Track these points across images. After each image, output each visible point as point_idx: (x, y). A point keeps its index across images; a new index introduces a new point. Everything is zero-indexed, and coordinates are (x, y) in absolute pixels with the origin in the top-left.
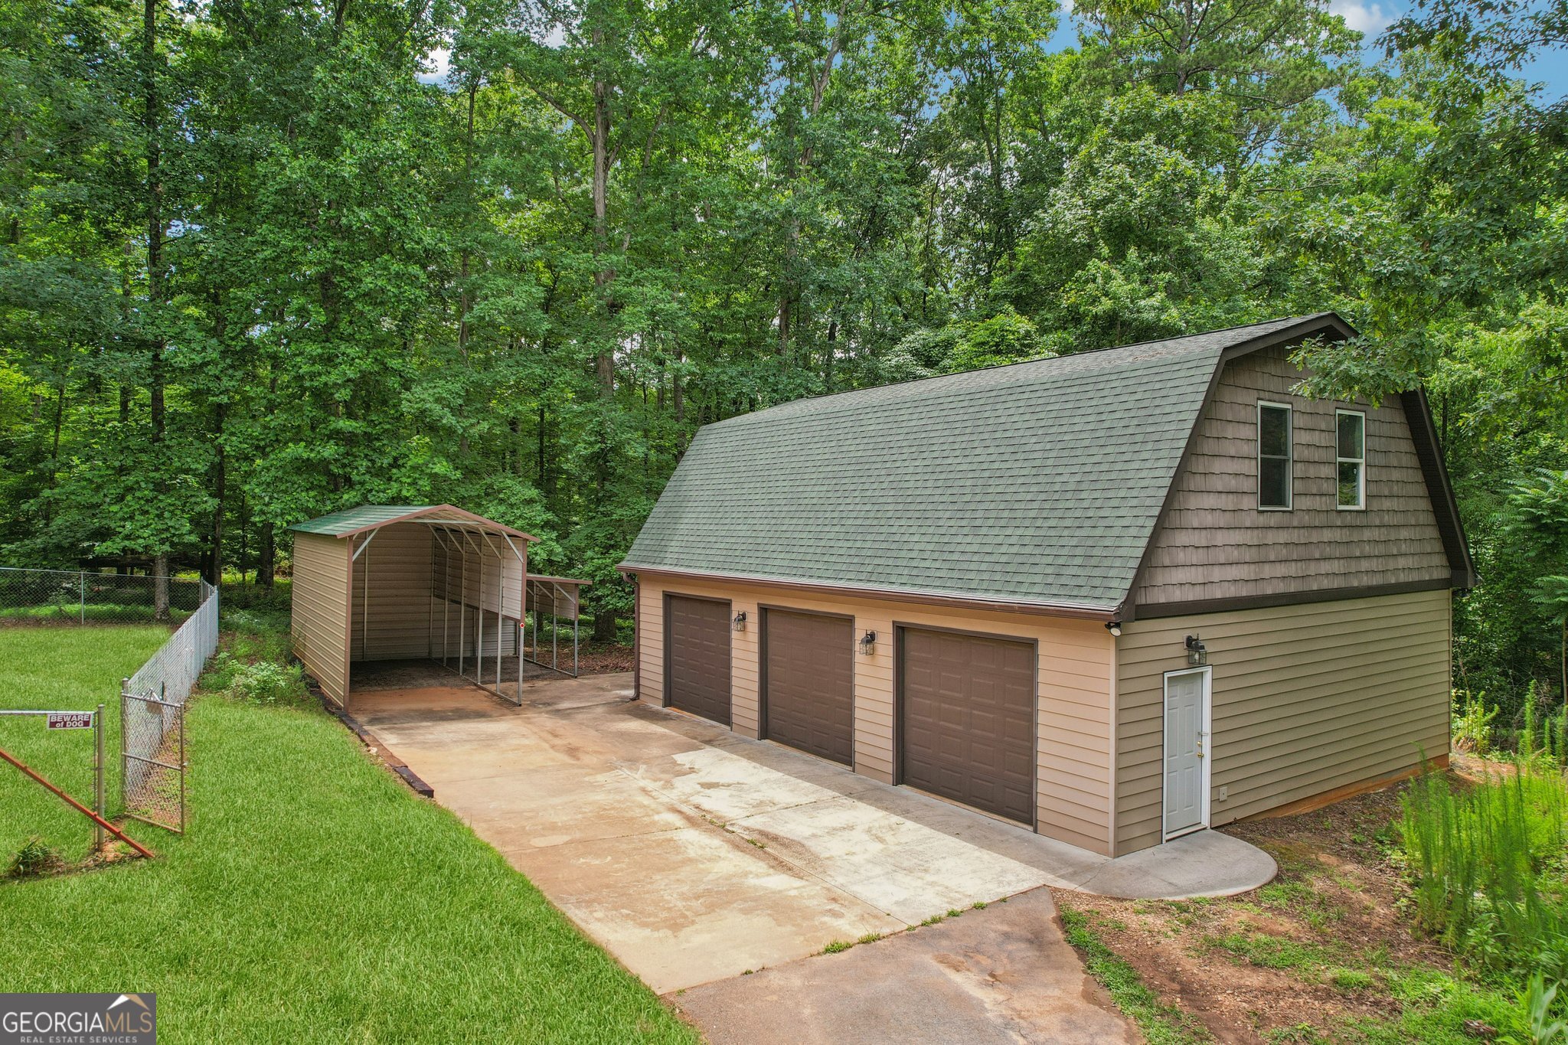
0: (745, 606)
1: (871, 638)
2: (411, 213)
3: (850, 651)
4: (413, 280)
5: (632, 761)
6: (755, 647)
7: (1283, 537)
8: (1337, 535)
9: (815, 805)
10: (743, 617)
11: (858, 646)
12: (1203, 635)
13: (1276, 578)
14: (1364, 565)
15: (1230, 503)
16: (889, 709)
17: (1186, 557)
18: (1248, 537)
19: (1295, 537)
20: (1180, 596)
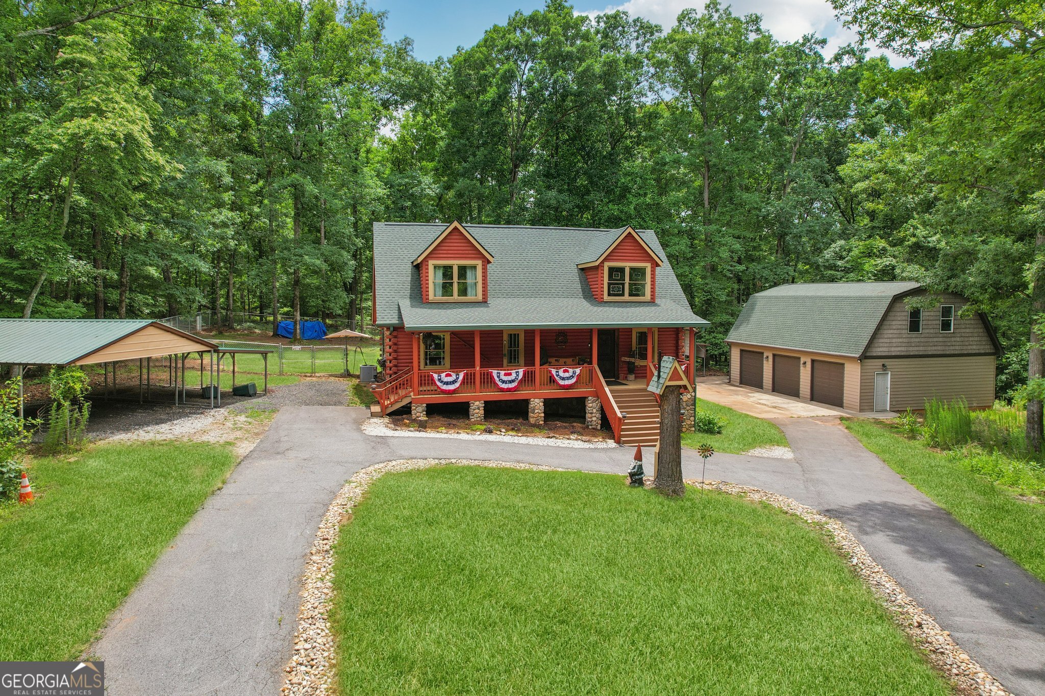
0: (768, 354)
1: (805, 363)
3: (799, 367)
5: (737, 395)
6: (771, 366)
7: (917, 340)
8: (941, 339)
10: (768, 357)
11: (801, 365)
12: (886, 364)
13: (913, 350)
14: (951, 348)
15: (898, 332)
16: (809, 382)
17: (881, 345)
18: (905, 340)
19: (923, 340)
20: (879, 354)
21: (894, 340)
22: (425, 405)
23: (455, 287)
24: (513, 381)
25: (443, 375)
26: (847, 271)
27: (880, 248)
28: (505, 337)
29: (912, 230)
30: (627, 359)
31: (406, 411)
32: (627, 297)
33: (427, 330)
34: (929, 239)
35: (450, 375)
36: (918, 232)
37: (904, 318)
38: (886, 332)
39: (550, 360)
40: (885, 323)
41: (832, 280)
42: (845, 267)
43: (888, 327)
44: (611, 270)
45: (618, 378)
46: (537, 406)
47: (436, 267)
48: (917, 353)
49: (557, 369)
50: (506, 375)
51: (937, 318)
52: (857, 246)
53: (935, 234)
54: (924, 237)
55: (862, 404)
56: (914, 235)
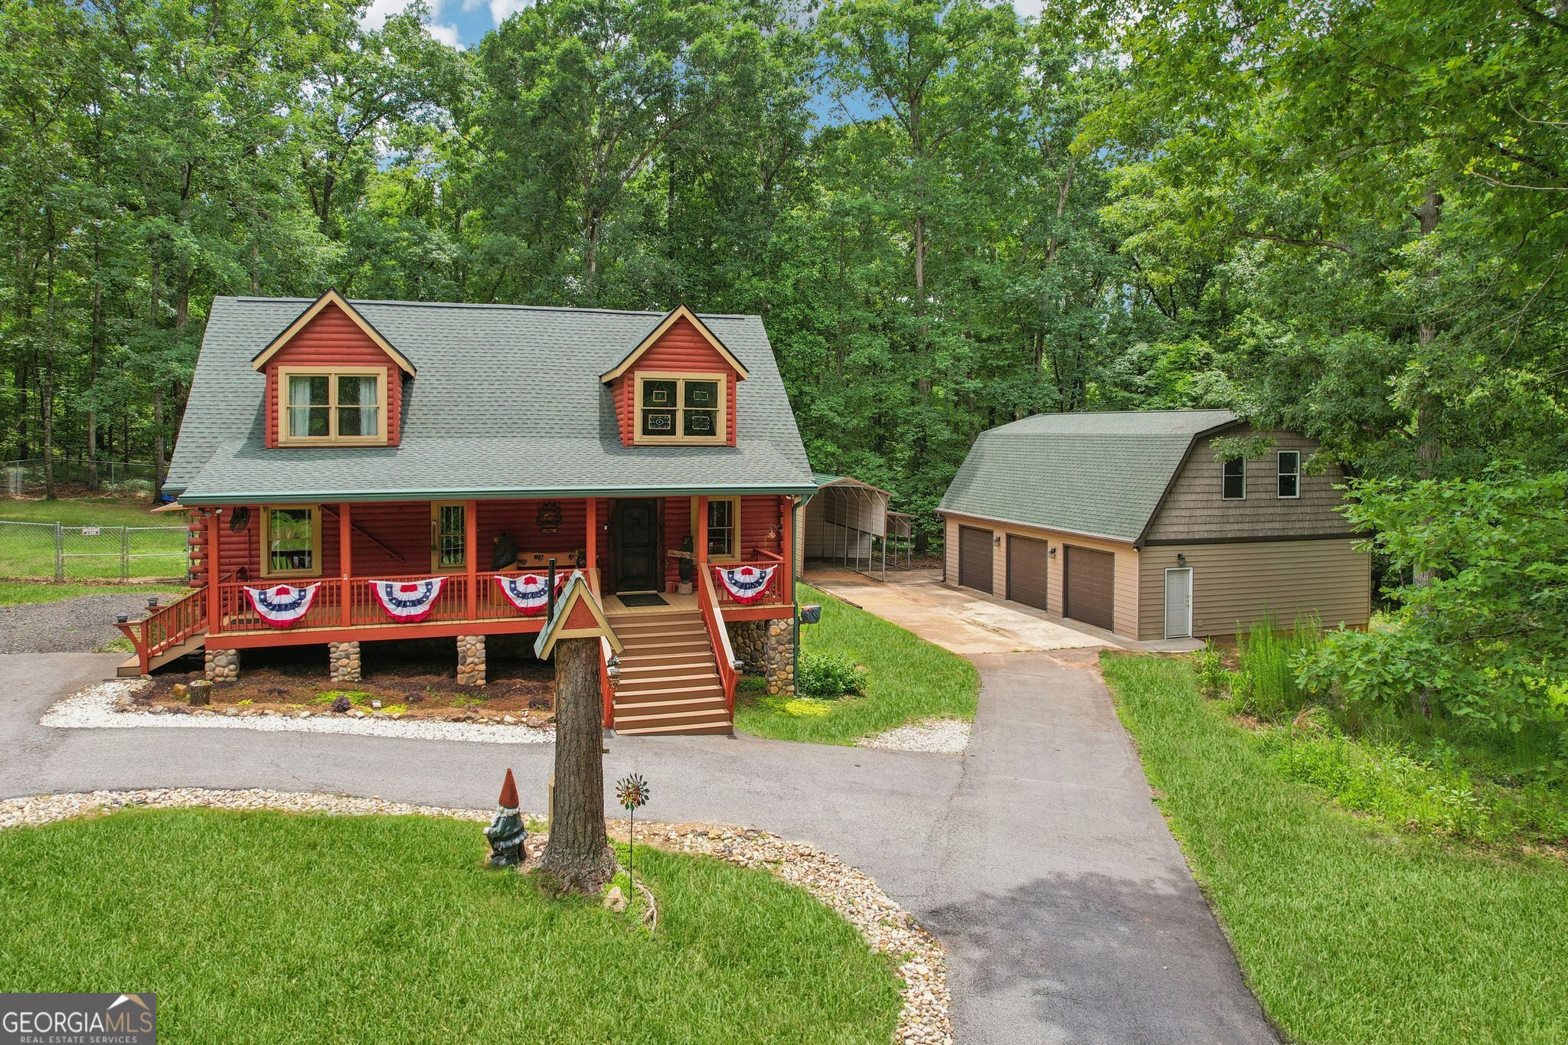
0: (998, 533)
1: (1054, 551)
2: (816, 305)
3: (1046, 557)
4: (819, 345)
5: (944, 605)
6: (1004, 554)
7: (1238, 511)
8: (1279, 510)
9: (1024, 622)
10: (999, 539)
11: (1049, 555)
12: (1185, 554)
13: (1232, 530)
14: (1298, 525)
15: (1205, 497)
16: (1061, 584)
17: (1175, 520)
18: (1216, 512)
19: (1247, 511)
20: (1173, 537)
21: (1198, 513)
22: (233, 651)
23: (334, 417)
24: (419, 602)
25: (271, 592)
26: (1149, 392)
27: (1202, 354)
28: (435, 513)
29: (1248, 325)
30: (677, 554)
31: (192, 664)
32: (680, 437)
33: (240, 503)
34: (1277, 341)
35: (286, 592)
36: (1258, 329)
37: (1215, 474)
38: (1182, 497)
39: (524, 556)
40: (1182, 482)
41: (1124, 406)
42: (1146, 386)
43: (1185, 489)
44: (649, 386)
45: (663, 590)
46: (472, 649)
47: (294, 380)
48: (1238, 535)
49: (512, 576)
50: (404, 589)
51: (1273, 473)
52: (1166, 352)
53: (1286, 332)
54: (1270, 339)
55: (1143, 626)
56: (1253, 334)
